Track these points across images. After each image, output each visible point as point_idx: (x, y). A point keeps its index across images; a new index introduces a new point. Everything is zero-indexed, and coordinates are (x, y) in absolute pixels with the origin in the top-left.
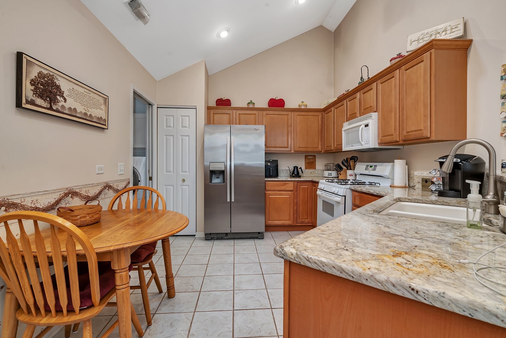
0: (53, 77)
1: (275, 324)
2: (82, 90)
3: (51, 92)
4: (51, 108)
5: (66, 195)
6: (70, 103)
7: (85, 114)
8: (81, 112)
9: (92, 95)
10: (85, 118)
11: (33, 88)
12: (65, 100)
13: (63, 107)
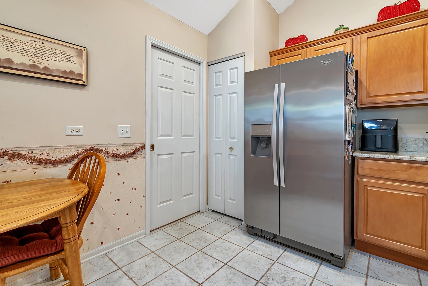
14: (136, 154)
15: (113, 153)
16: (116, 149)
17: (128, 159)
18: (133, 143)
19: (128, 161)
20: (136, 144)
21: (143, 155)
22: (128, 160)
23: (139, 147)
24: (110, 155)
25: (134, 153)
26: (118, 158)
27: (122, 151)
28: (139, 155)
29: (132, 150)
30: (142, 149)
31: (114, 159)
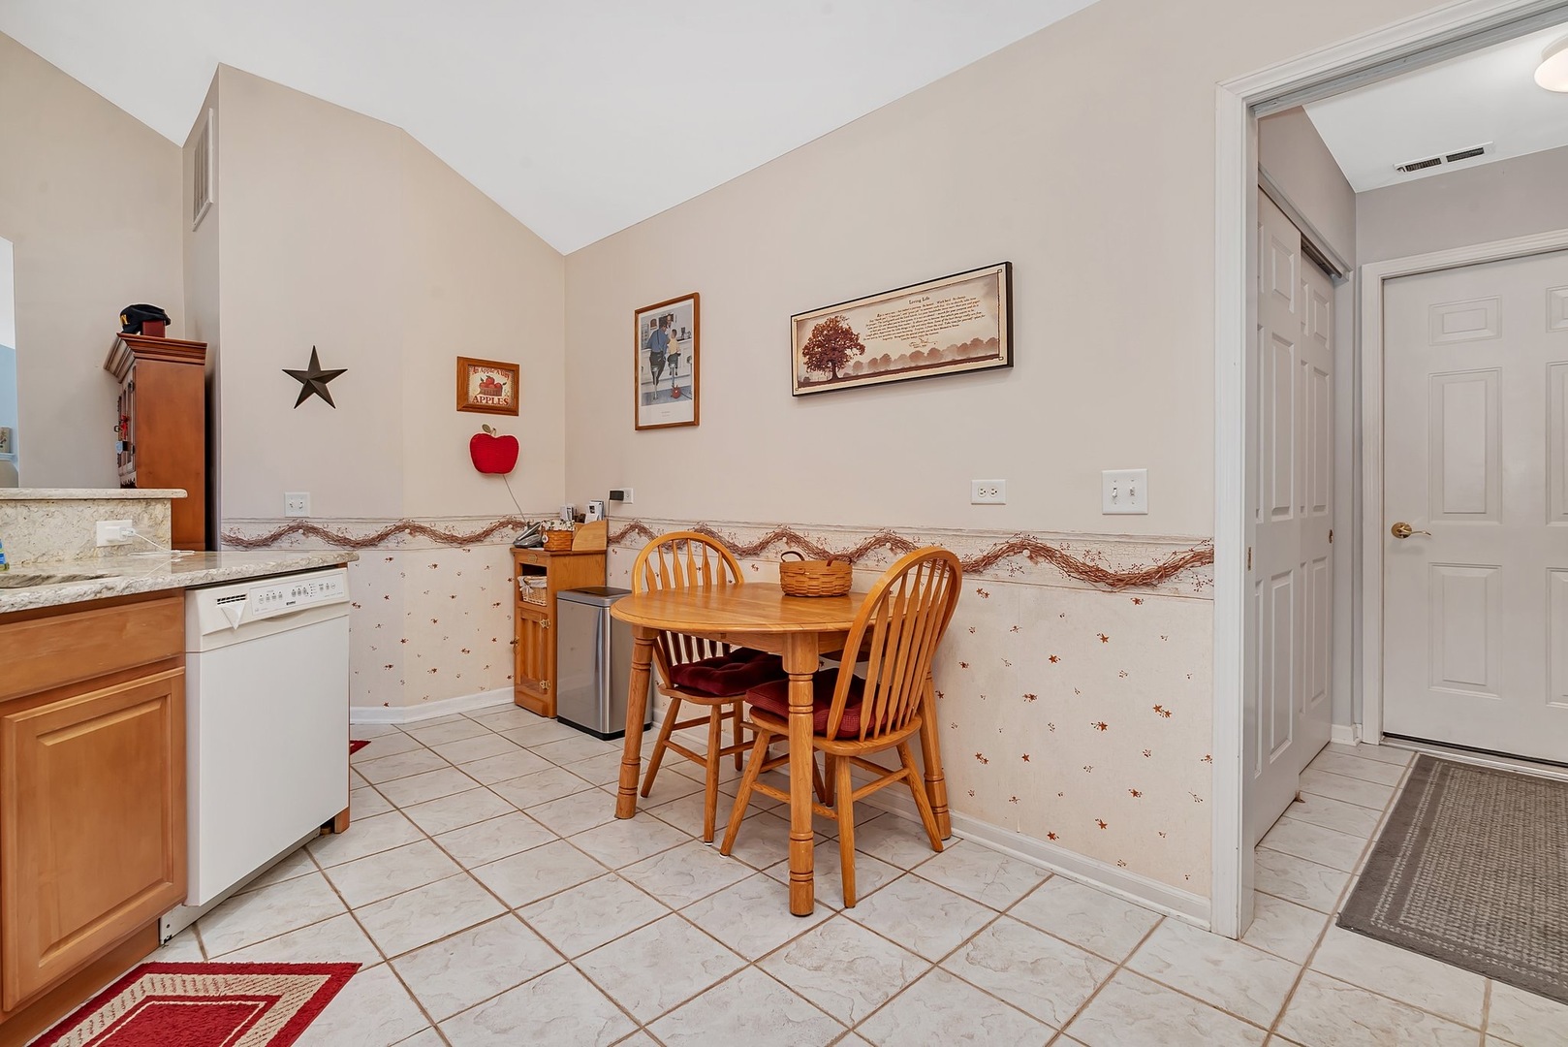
0: (837, 321)
1: (404, 984)
2: (903, 304)
3: (834, 349)
4: (835, 379)
5: (879, 542)
6: (875, 348)
7: (916, 355)
8: (902, 357)
9: (934, 297)
10: (913, 365)
11: (806, 359)
12: (862, 349)
13: (858, 365)
14: (1173, 578)
15: (1084, 564)
16: (1094, 551)
17: (1136, 591)
18: (1160, 537)
19: (1137, 601)
20: (1172, 539)
21: (1205, 588)
22: (1139, 597)
23: (1184, 551)
24: (1077, 570)
25: (1165, 572)
26: (1103, 584)
27: (1116, 562)
28: (1184, 581)
29: (1155, 560)
30: (1199, 564)
31: (1087, 585)
